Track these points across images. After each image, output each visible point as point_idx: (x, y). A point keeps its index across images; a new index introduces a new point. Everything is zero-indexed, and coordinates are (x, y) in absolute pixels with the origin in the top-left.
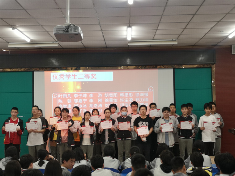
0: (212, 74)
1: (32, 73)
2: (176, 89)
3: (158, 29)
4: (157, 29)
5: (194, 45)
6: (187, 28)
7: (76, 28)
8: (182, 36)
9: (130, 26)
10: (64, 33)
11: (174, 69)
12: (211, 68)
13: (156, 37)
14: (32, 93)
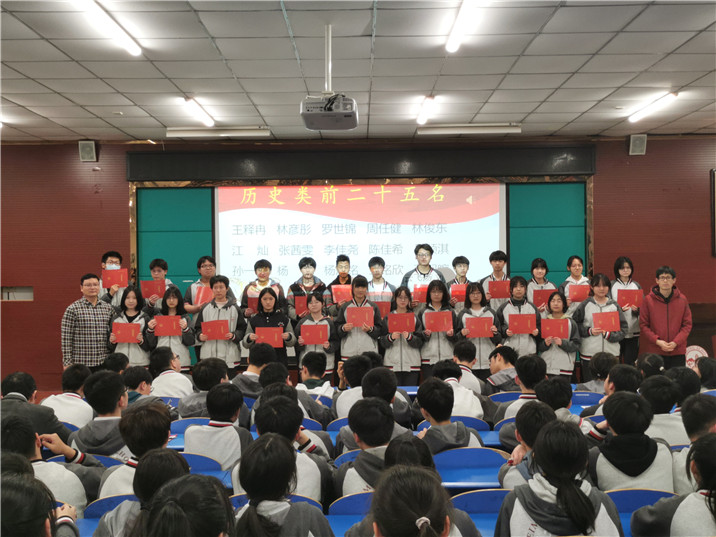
0: (588, 197)
1: (210, 191)
2: (511, 226)
3: (490, 101)
4: (486, 102)
5: (551, 135)
7: (347, 102)
8: (532, 117)
9: (431, 96)
10: (323, 112)
11: (507, 185)
12: (585, 183)
13: (478, 118)
14: (211, 232)
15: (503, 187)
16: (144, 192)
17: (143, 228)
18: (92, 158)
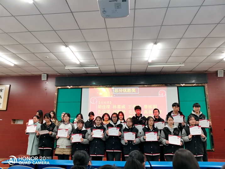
0: (206, 91)
1: (81, 89)
3: (177, 48)
4: (175, 48)
5: (191, 71)
6: (199, 47)
8: (189, 59)
9: (156, 43)
12: (204, 86)
14: (80, 103)
15: (177, 88)
16: (60, 90)
17: (59, 101)
18: (45, 79)
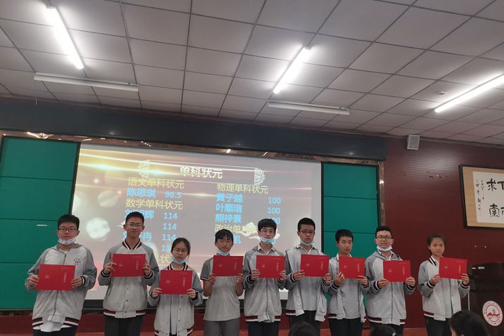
0: (380, 177)
2: (325, 195)
4: (347, 68)
5: (353, 130)
6: (400, 72)
9: (308, 46)
11: (322, 163)
12: (377, 167)
14: (71, 182)
16: (10, 141)
17: (3, 173)
